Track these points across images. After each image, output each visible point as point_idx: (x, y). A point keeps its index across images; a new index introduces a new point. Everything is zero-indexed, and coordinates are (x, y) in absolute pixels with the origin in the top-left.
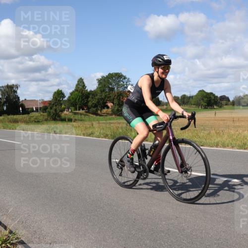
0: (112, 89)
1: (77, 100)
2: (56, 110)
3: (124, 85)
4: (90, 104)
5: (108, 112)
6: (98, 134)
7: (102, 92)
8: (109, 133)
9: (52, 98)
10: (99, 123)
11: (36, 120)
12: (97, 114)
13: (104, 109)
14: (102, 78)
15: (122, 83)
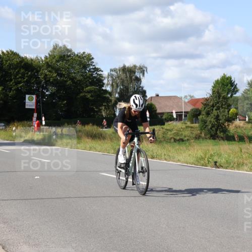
2: (217, 118)
9: (211, 92)
11: (178, 138)
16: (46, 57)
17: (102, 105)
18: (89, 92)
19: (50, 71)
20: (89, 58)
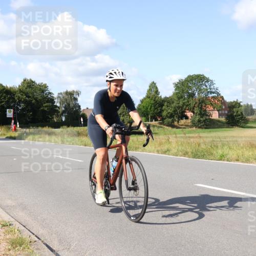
0: (192, 95)
1: (149, 109)
3: (207, 90)
4: (164, 114)
5: (187, 124)
6: (176, 151)
7: (179, 98)
8: (189, 150)
10: (176, 137)
12: (173, 126)
13: (182, 119)
14: (180, 81)
15: (204, 87)
16: (19, 86)
17: (54, 115)
18: (46, 107)
19: (22, 95)
20: (46, 86)
